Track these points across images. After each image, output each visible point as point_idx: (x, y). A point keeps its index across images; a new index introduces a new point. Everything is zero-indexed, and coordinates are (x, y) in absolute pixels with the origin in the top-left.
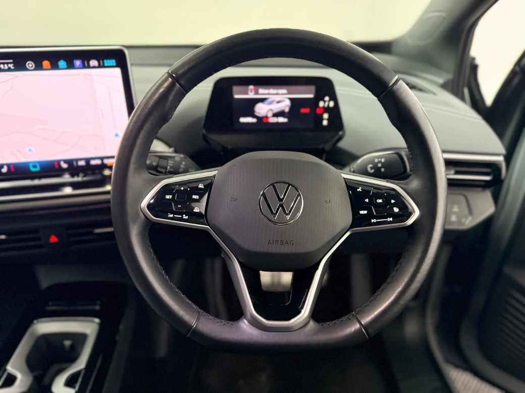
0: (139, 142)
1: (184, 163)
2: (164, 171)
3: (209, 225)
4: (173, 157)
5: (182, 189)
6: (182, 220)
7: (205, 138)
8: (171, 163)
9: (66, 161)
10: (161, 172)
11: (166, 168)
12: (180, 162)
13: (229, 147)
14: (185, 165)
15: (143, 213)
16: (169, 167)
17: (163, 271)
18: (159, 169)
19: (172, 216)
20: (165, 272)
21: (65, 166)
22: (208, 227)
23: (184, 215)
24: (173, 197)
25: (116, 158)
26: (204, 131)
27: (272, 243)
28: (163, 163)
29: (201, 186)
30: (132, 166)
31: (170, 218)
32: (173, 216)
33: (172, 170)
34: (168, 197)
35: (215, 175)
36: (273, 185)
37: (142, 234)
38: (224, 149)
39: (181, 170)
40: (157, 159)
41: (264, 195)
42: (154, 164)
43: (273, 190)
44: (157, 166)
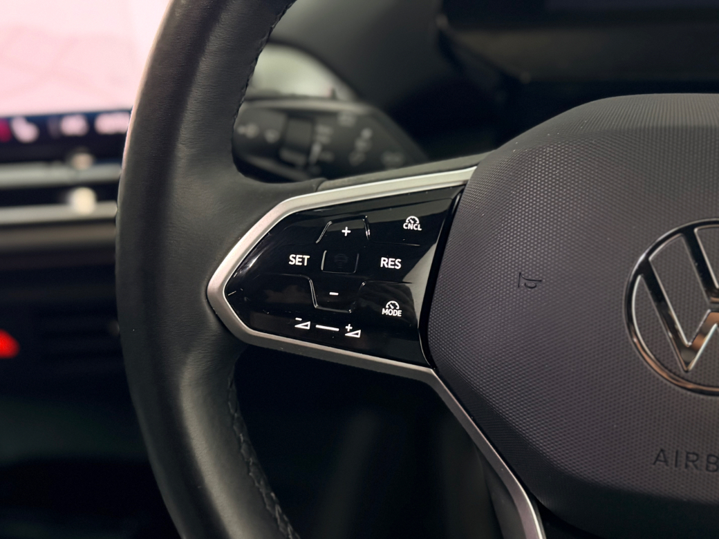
0: (206, 65)
1: (367, 133)
2: (299, 159)
3: (433, 366)
4: (330, 115)
5: (346, 231)
6: (340, 340)
7: (445, 45)
8: (324, 133)
9: (31, 119)
10: (291, 165)
11: (307, 151)
12: (355, 132)
13: (525, 77)
14: (372, 139)
15: (214, 312)
16: (316, 149)
17: (278, 508)
18: (287, 155)
19: (305, 326)
20: (285, 510)
21: (26, 132)
22: (432, 371)
23: (349, 327)
24: (314, 262)
25: (133, 112)
26: (442, 22)
27: (672, 461)
28: (298, 132)
29: (412, 224)
30: (183, 151)
31: (303, 335)
32: (313, 326)
33: (328, 157)
34: (295, 260)
35: (465, 184)
36: (688, 232)
37: (212, 382)
38: (509, 83)
39: (356, 158)
40: (280, 120)
41: (645, 269)
42: (272, 136)
43: (687, 251)
44: (281, 144)
